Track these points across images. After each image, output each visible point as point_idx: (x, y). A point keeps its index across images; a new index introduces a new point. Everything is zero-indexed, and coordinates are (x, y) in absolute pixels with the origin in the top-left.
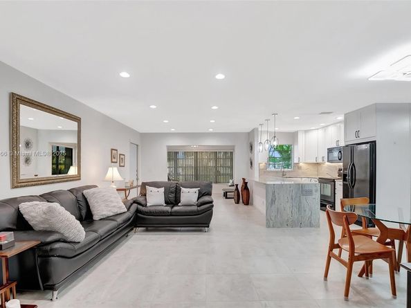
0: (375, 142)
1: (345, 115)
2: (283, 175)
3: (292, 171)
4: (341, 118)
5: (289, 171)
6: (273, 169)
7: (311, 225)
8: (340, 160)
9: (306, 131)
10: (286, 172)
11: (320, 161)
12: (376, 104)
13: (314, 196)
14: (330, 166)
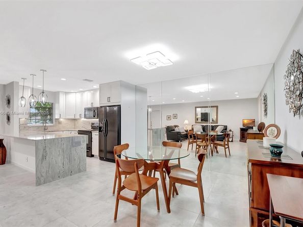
0: (120, 105)
1: (100, 85)
2: (45, 129)
3: (53, 126)
4: (96, 86)
5: (51, 126)
6: (34, 124)
7: (80, 171)
8: (94, 116)
9: (66, 93)
10: (48, 127)
11: (78, 117)
12: (121, 81)
13: (82, 146)
14: (85, 121)
